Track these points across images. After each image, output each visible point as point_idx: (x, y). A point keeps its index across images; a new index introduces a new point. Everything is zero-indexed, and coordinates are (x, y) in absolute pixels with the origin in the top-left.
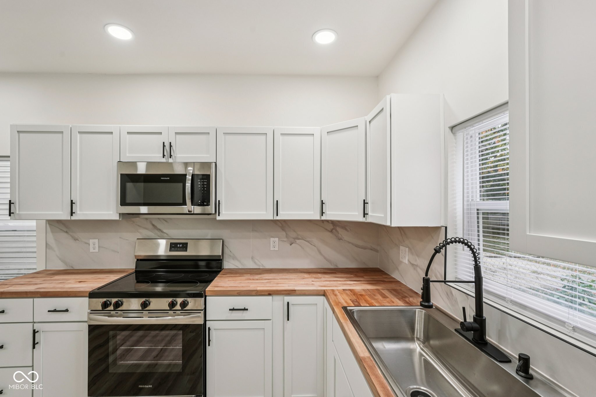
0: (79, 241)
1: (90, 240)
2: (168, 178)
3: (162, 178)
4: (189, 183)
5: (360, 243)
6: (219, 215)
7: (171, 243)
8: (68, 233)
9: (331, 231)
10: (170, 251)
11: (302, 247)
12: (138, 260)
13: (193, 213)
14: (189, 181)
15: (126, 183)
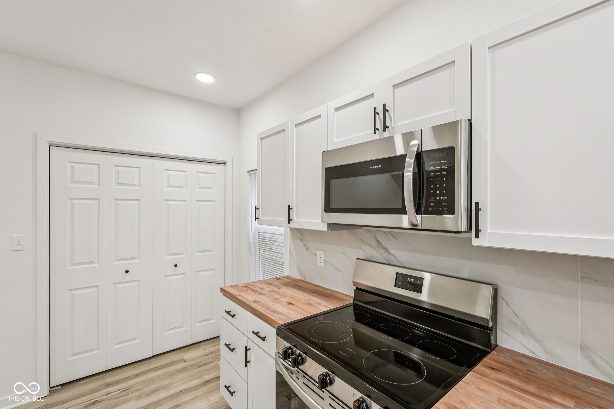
0: (310, 251)
1: (318, 251)
2: (379, 166)
3: (372, 167)
4: (410, 171)
6: (477, 236)
7: (397, 273)
8: (302, 241)
10: (395, 286)
12: (357, 288)
13: (419, 227)
14: (409, 167)
15: (331, 181)
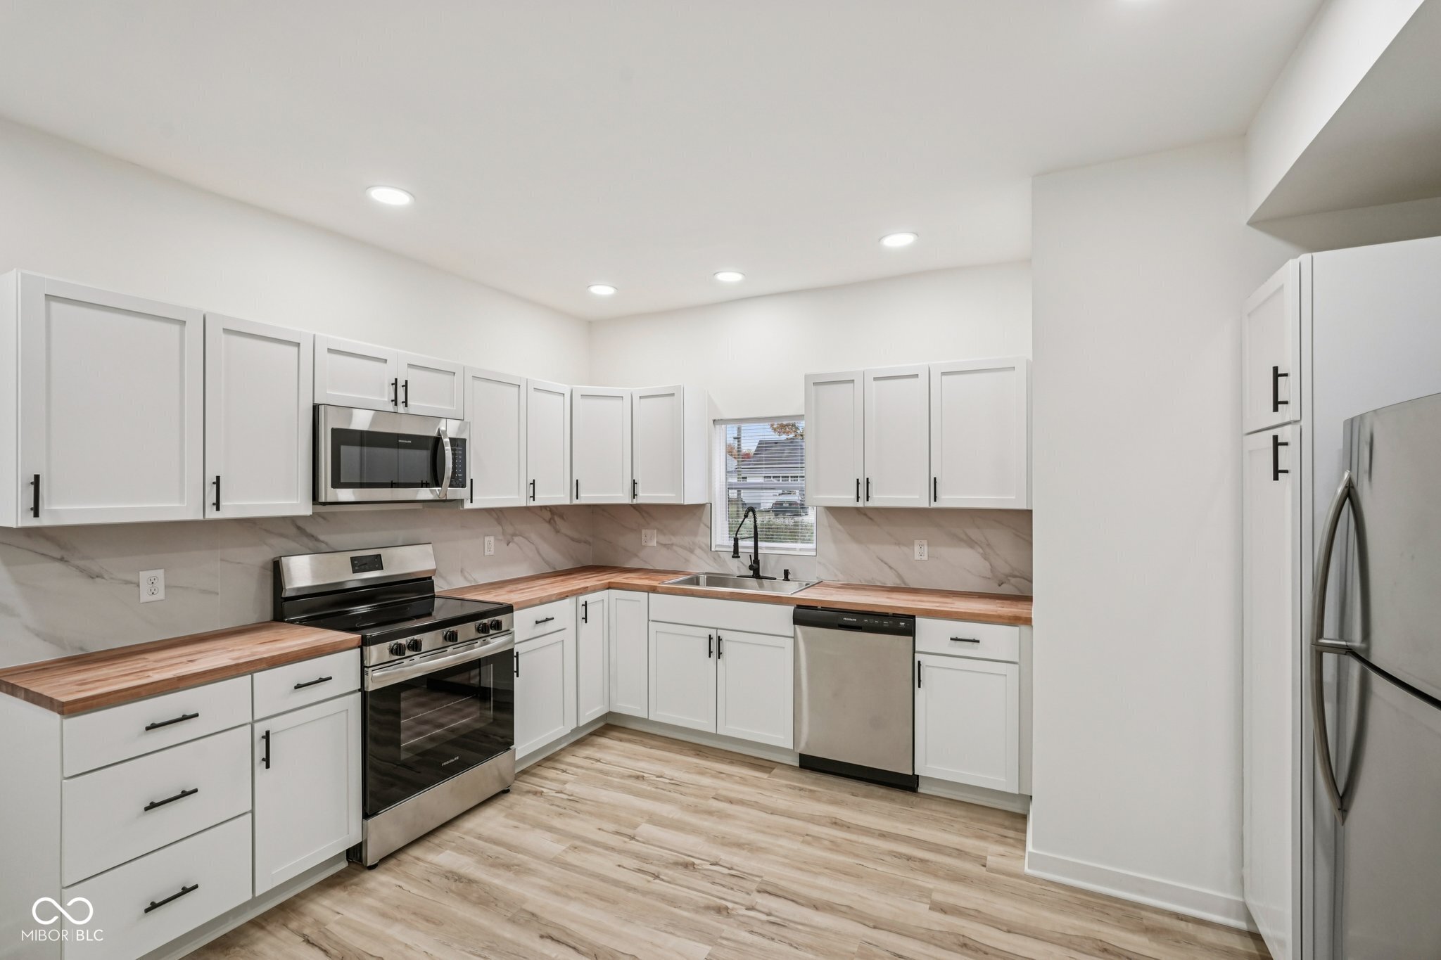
0: (103, 578)
1: (142, 572)
2: (409, 442)
3: (401, 441)
5: (576, 535)
6: (471, 502)
7: (349, 558)
9: (549, 522)
10: (355, 573)
11: (520, 548)
15: (341, 446)
